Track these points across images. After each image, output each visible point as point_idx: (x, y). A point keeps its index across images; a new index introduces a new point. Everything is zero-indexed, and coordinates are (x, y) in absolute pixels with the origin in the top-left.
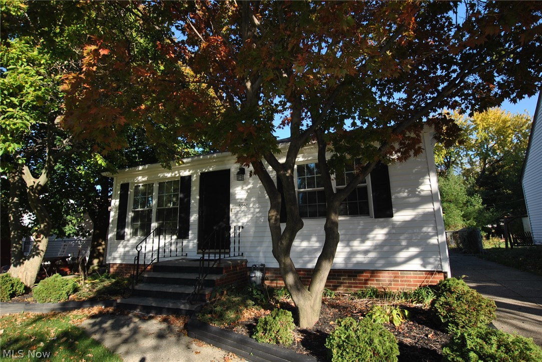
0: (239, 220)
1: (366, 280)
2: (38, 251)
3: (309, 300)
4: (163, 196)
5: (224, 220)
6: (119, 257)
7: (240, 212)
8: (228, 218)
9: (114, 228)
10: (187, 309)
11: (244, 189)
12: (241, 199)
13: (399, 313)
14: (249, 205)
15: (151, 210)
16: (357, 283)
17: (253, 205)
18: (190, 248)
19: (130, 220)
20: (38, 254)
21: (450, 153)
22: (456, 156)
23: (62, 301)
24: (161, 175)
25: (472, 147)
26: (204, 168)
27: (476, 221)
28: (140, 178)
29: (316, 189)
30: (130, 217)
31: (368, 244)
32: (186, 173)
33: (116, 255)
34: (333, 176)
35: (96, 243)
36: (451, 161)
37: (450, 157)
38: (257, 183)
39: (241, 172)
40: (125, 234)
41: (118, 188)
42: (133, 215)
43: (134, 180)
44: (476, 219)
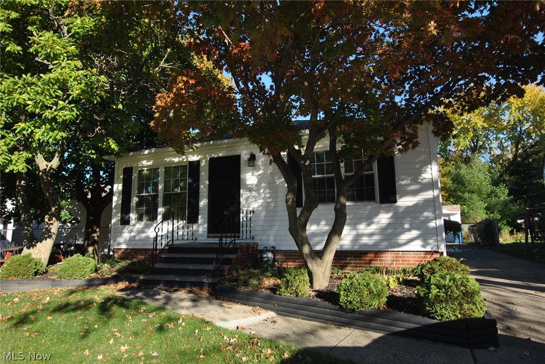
0: (250, 205)
1: (371, 260)
2: (50, 234)
3: (321, 266)
4: (170, 181)
5: (235, 205)
6: (125, 242)
7: (251, 197)
8: (239, 203)
9: (118, 213)
10: (210, 282)
11: (254, 174)
12: (252, 185)
13: (395, 280)
14: (260, 191)
15: (158, 195)
16: (362, 263)
17: (264, 191)
18: (200, 232)
19: (134, 205)
20: (50, 237)
21: (477, 136)
22: (484, 139)
23: (86, 278)
24: (168, 160)
25: (503, 129)
26: (213, 153)
27: (500, 215)
28: (145, 162)
29: (325, 175)
30: (134, 202)
31: (373, 228)
32: (194, 158)
33: (121, 240)
34: (342, 165)
35: (90, 230)
36: (479, 145)
37: (477, 141)
38: (268, 169)
39: (253, 158)
40: (130, 219)
41: (120, 172)
42: (137, 200)
43: (138, 164)
44: (501, 212)
